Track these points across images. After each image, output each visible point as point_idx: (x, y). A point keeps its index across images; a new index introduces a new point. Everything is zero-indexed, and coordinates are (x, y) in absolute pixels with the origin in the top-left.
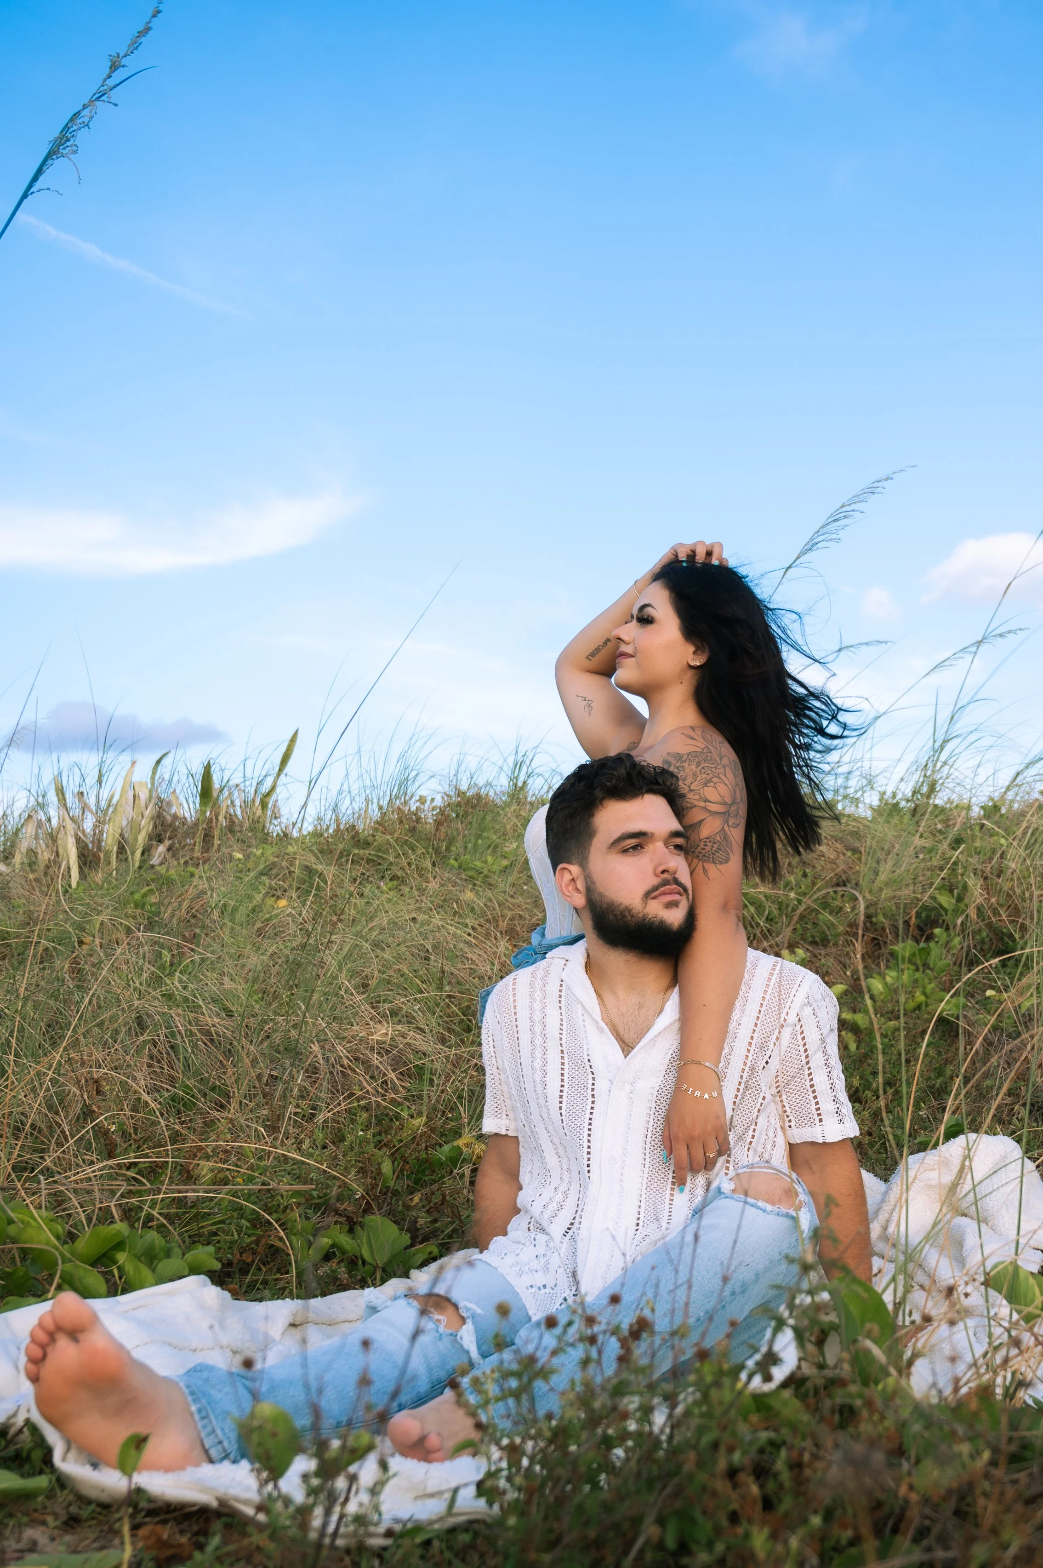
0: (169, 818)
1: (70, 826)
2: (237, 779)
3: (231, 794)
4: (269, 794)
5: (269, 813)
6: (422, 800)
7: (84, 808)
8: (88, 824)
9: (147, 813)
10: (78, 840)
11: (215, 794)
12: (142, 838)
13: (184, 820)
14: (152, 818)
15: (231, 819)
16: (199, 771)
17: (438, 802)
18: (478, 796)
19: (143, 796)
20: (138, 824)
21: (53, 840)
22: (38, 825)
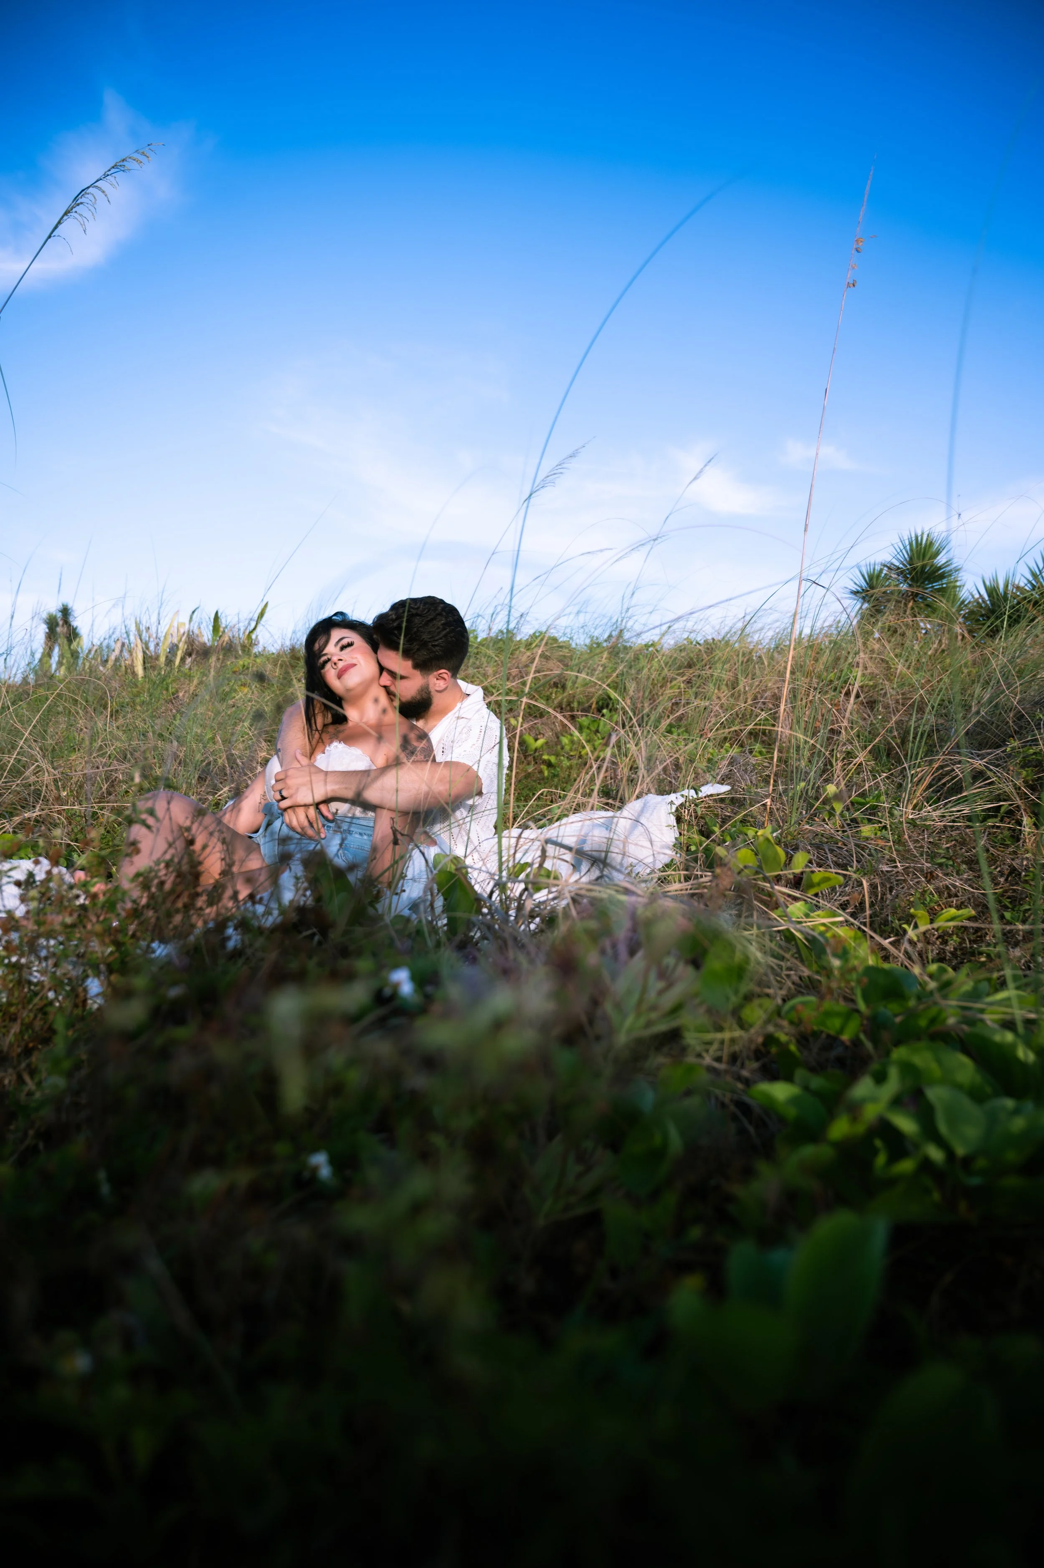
0: (196, 644)
1: (140, 645)
2: (235, 621)
3: (229, 628)
4: (252, 632)
5: (253, 641)
7: (150, 636)
8: (151, 646)
9: (184, 639)
10: (144, 652)
11: (221, 629)
12: (180, 654)
13: (203, 644)
14: (186, 642)
15: (231, 644)
19: (182, 631)
20: (177, 646)
21: (130, 652)
22: (123, 645)
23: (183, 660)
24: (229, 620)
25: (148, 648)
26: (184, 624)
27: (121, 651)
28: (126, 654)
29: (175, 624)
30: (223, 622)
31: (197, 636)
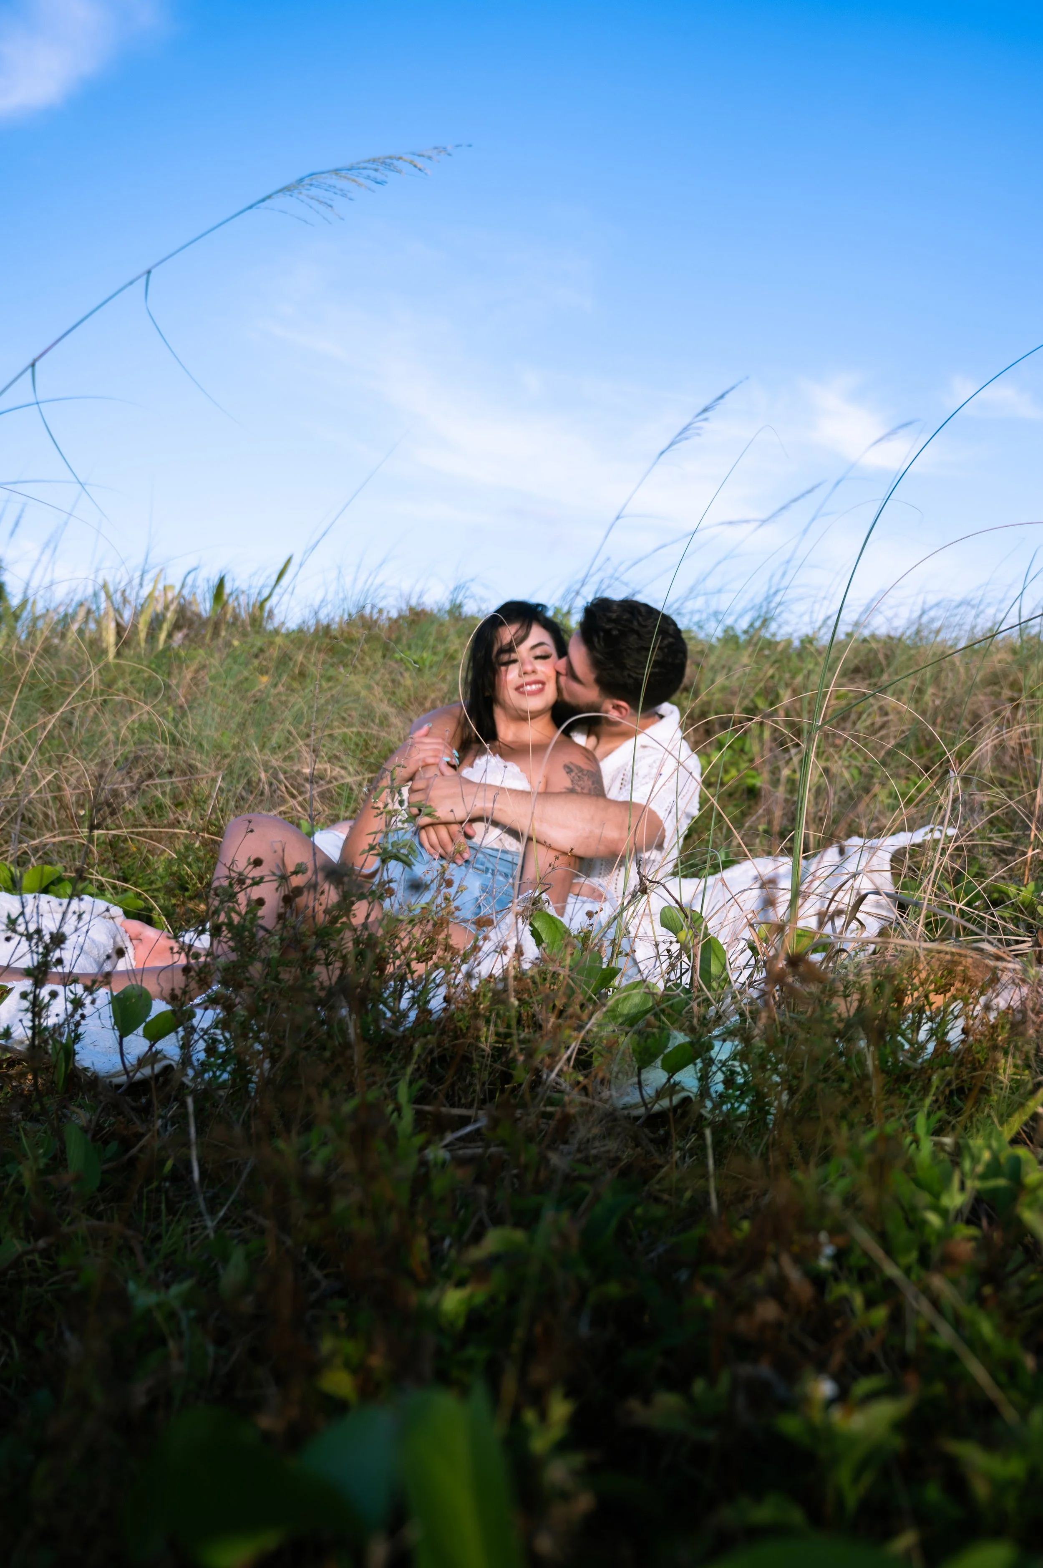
0: (189, 614)
1: (112, 613)
2: (244, 587)
3: (237, 598)
4: (266, 599)
5: (266, 615)
6: (380, 611)
7: (125, 601)
8: (127, 614)
9: (173, 607)
10: (118, 625)
11: (225, 597)
12: (167, 628)
13: (199, 616)
14: (175, 611)
15: (236, 617)
16: (215, 580)
17: (394, 614)
18: (423, 611)
19: (170, 596)
20: (164, 616)
21: (98, 622)
22: (89, 612)
23: (170, 636)
24: (237, 584)
25: (121, 616)
26: (172, 587)
27: (86, 621)
28: (92, 626)
29: (160, 586)
30: (227, 589)
31: (190, 603)
